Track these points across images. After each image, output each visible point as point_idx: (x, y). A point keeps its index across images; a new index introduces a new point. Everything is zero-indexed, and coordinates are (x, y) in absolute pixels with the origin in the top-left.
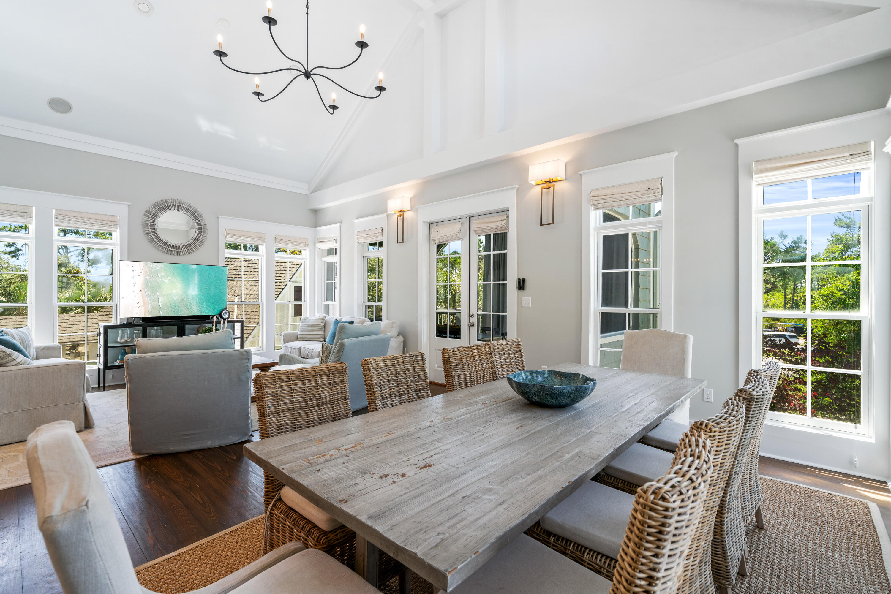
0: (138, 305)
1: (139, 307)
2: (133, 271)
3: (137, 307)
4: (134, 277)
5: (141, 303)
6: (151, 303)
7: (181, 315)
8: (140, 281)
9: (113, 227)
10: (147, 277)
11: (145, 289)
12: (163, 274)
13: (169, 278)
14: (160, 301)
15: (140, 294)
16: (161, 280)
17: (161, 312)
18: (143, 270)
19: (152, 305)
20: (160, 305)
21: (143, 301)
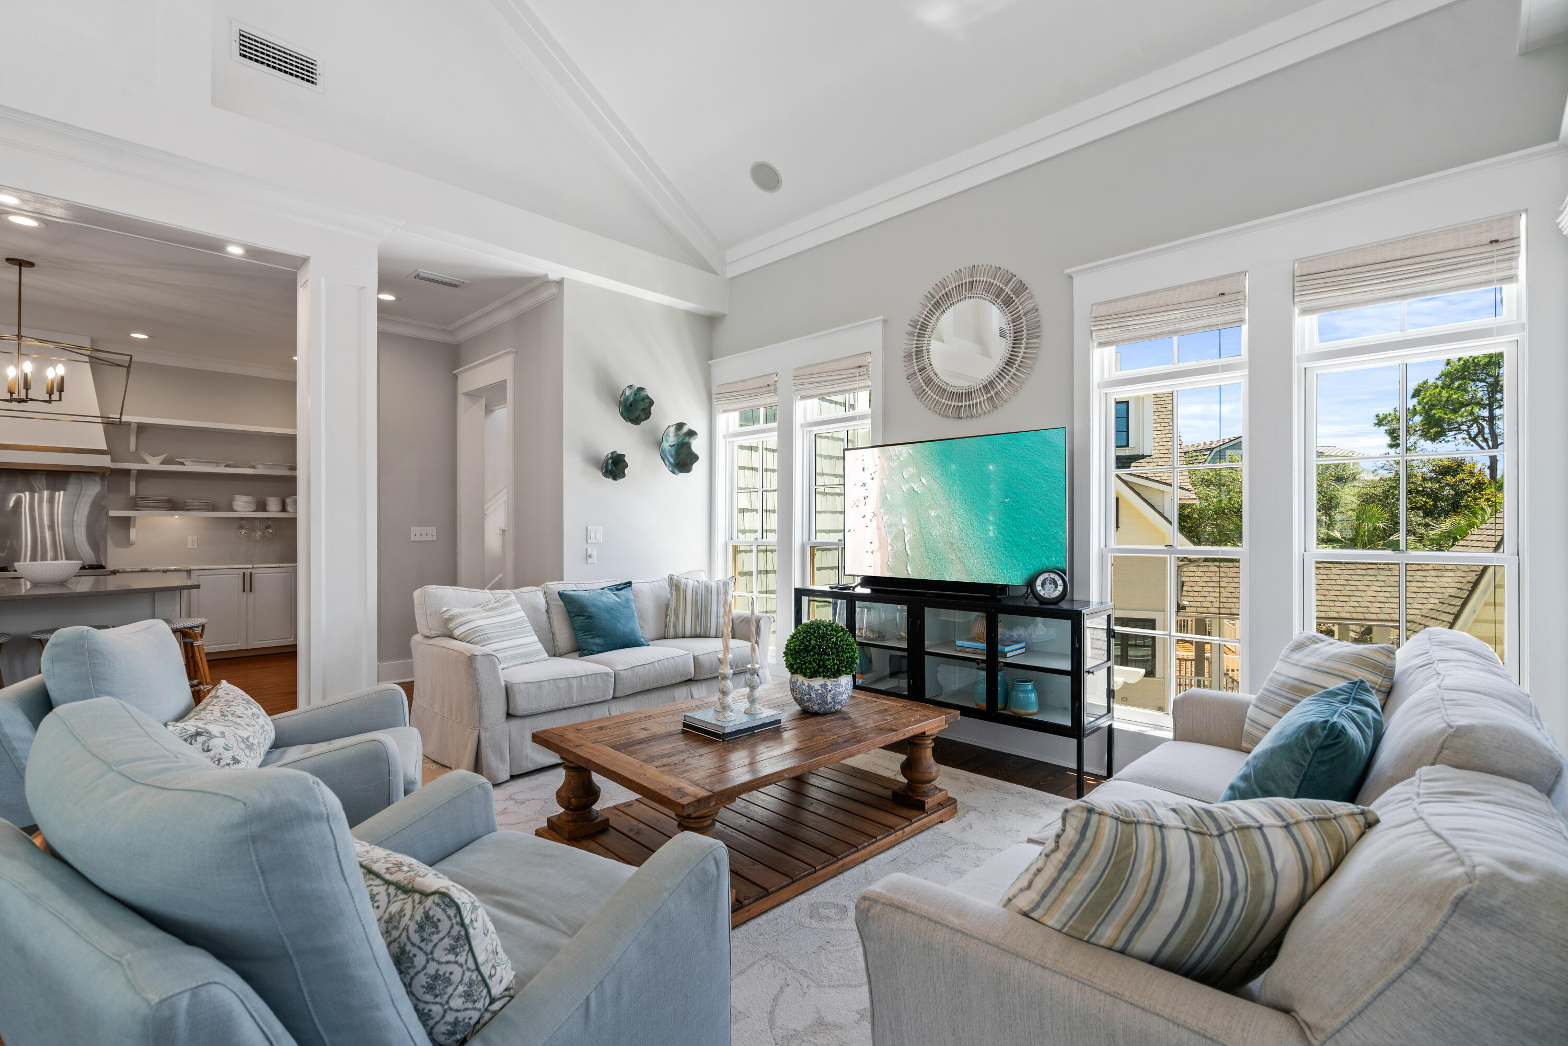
0: (870, 549)
1: (872, 553)
2: (864, 469)
3: (869, 552)
4: (864, 484)
5: (876, 544)
6: (891, 545)
7: (947, 579)
8: (873, 489)
9: (857, 378)
10: (885, 482)
11: (882, 510)
12: (911, 470)
13: (923, 480)
14: (907, 539)
15: (874, 520)
16: (908, 486)
17: (909, 568)
18: (878, 467)
19: (893, 549)
20: (907, 548)
21: (879, 539)
